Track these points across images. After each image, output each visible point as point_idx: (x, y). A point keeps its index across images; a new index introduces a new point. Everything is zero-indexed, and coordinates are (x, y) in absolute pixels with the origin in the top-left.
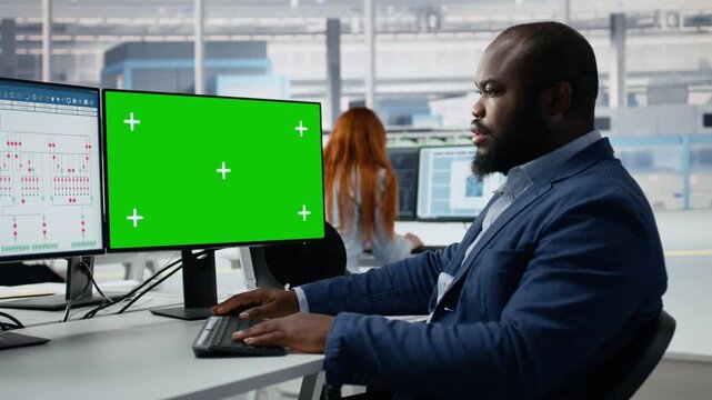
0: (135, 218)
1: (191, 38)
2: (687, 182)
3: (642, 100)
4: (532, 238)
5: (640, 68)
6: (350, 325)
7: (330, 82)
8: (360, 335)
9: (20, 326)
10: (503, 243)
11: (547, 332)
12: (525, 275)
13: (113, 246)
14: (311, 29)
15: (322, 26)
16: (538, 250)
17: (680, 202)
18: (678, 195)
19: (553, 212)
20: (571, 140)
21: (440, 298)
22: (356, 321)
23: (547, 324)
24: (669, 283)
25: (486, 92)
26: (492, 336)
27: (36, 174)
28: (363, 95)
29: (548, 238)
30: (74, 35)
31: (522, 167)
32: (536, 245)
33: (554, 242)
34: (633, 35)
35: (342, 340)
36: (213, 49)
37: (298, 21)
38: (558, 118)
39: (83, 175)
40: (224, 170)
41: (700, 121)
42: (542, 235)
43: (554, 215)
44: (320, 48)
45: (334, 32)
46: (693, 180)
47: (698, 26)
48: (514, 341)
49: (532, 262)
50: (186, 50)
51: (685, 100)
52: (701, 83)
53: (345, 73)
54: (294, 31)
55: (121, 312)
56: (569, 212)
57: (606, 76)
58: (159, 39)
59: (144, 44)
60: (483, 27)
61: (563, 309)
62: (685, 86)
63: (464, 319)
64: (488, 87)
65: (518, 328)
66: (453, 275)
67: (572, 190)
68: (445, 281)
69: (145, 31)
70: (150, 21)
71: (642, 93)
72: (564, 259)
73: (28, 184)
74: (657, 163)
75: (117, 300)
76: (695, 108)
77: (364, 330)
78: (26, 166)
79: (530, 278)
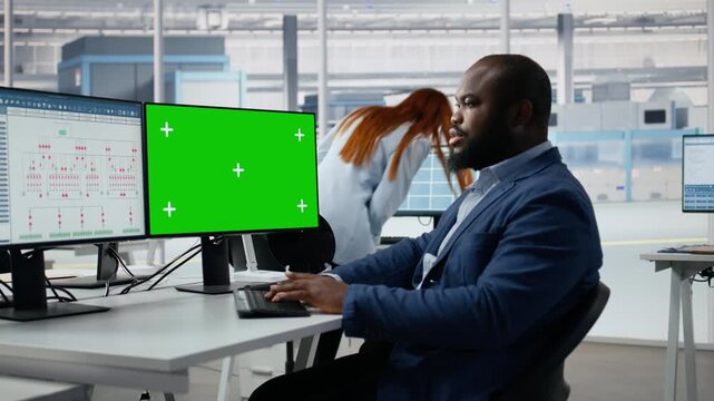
0: (169, 209)
1: (149, 33)
2: (629, 175)
3: (588, 95)
4: (501, 223)
5: (587, 66)
6: (360, 292)
7: (286, 77)
8: (369, 300)
9: (75, 299)
10: (479, 228)
11: (514, 292)
12: (497, 250)
13: (152, 233)
14: (269, 24)
15: (280, 23)
16: (507, 232)
17: (623, 194)
18: (620, 188)
19: (518, 203)
20: (531, 147)
21: (425, 274)
22: (365, 289)
23: (514, 286)
24: (604, 260)
25: (465, 104)
26: (472, 296)
27: (96, 173)
28: (316, 89)
29: (514, 223)
30: (30, 28)
31: (492, 167)
32: (505, 228)
33: (519, 225)
34: (581, 34)
35: (355, 303)
36: (171, 45)
37: (256, 16)
38: (519, 129)
39: (130, 173)
40: (238, 170)
41: (642, 117)
42: (509, 221)
43: (519, 205)
44: (276, 43)
45: (290, 28)
46: (635, 173)
47: (643, 26)
48: (489, 298)
49: (501, 242)
50: (145, 45)
51: (628, 98)
52: (643, 81)
53: (302, 68)
54: (251, 26)
55: (149, 289)
56: (530, 203)
57: (554, 73)
58: (117, 33)
59: (102, 38)
60: (437, 24)
61: (527, 274)
62: (628, 84)
63: (447, 286)
64: (467, 100)
65: (492, 289)
66: (435, 254)
67: (531, 186)
68: (429, 260)
69: (102, 25)
70: (108, 14)
71: (588, 89)
72: (528, 238)
73: (91, 181)
74: (601, 157)
75: (146, 279)
76: (637, 104)
77: (372, 296)
78: (89, 167)
79: (502, 252)
